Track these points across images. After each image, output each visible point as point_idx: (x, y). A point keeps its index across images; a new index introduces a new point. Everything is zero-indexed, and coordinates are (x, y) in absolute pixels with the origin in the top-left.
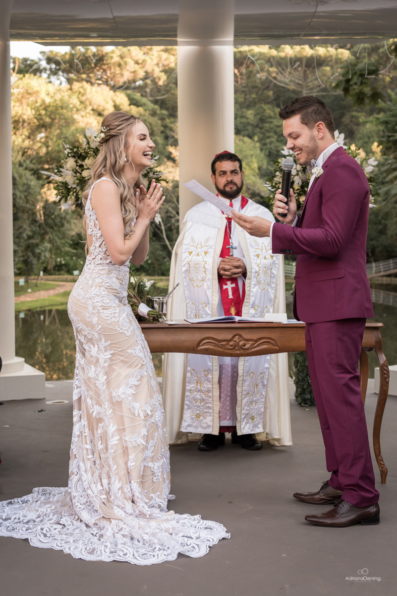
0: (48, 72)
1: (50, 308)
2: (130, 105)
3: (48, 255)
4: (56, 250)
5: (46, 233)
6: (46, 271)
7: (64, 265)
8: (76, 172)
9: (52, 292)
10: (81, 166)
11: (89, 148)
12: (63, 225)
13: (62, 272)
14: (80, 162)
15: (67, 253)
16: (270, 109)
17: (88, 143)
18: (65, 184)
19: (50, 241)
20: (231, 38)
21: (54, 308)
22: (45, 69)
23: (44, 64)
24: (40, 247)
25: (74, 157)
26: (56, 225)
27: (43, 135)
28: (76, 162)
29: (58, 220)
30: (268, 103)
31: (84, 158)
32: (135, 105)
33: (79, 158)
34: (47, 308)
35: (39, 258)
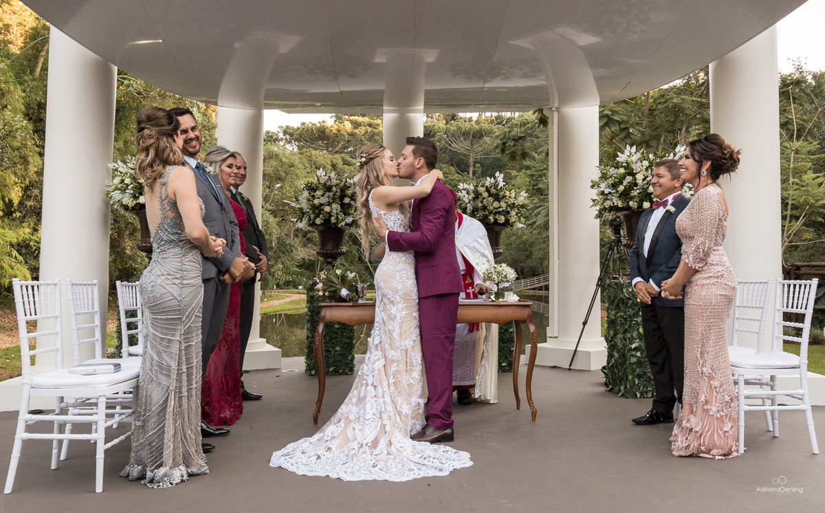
0: (284, 141)
1: (280, 312)
2: (343, 165)
3: (280, 273)
4: (287, 271)
5: (279, 257)
6: (278, 286)
7: (291, 281)
8: (309, 200)
9: (282, 301)
10: (313, 196)
11: (319, 183)
12: (292, 251)
13: (290, 287)
14: (312, 193)
15: (294, 273)
16: (446, 167)
17: (318, 180)
18: (301, 209)
19: (282, 263)
20: (422, 107)
21: (283, 313)
22: (282, 140)
23: (281, 135)
24: (275, 267)
25: (308, 190)
26: (287, 251)
27: (279, 185)
28: (310, 193)
29: (288, 248)
30: (445, 163)
31: (315, 191)
32: (347, 164)
33: (312, 190)
34: (278, 313)
35: (273, 276)
